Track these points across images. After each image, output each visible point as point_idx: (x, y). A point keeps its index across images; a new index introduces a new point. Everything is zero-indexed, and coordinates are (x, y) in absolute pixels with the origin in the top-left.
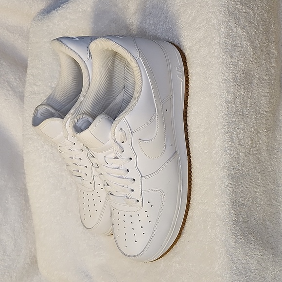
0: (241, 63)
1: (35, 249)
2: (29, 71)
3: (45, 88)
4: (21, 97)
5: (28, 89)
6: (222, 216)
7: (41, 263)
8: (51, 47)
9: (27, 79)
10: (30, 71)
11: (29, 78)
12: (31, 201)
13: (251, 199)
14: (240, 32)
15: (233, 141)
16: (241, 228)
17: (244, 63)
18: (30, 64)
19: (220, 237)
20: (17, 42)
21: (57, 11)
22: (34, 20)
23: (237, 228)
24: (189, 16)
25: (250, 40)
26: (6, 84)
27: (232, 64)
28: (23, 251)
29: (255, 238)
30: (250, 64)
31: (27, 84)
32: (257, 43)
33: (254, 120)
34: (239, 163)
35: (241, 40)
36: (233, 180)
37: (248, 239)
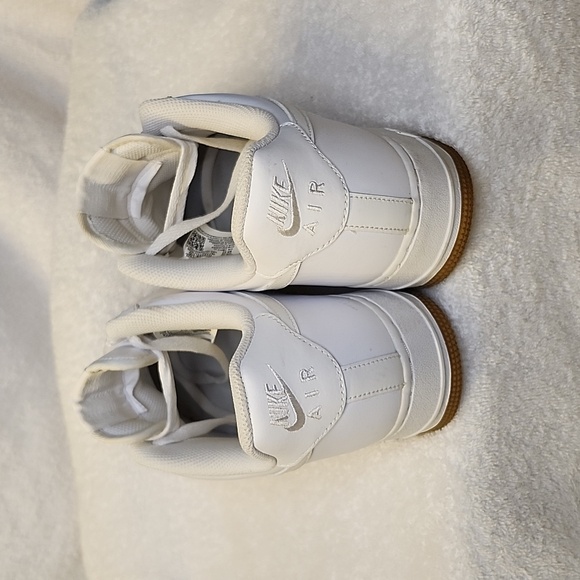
0: (502, 92)
6: (464, 466)
13: (541, 429)
14: (503, 14)
15: (486, 283)
16: (509, 498)
17: (509, 91)
19: (456, 520)
23: (500, 500)
25: (529, 34)
27: (481, 95)
29: (549, 525)
30: (530, 96)
32: (547, 43)
33: (539, 232)
34: (509, 339)
35: (506, 36)
36: (493, 380)
37: (527, 527)
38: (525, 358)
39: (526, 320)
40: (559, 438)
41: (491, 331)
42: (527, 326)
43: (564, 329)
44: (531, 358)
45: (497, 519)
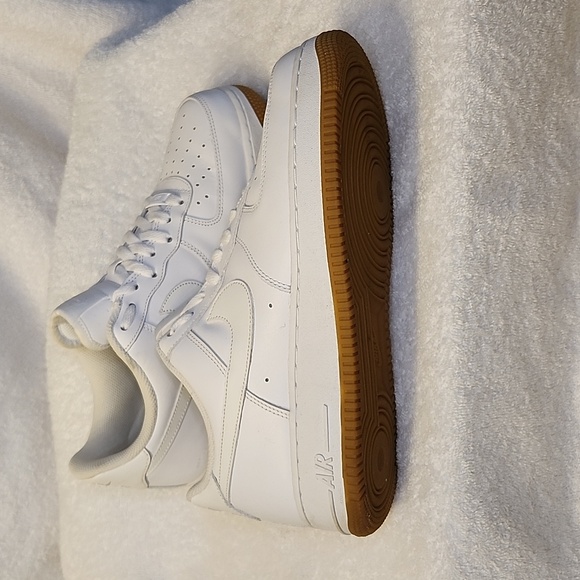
1: (58, 531)
2: (70, 159)
3: (103, 195)
4: (51, 213)
5: (67, 196)
7: (67, 559)
8: (118, 113)
9: (66, 175)
10: (73, 160)
11: (70, 173)
12: (55, 427)
13: (505, 443)
14: (491, 98)
15: (466, 319)
16: (484, 501)
18: (73, 145)
20: (51, 102)
21: (134, 41)
22: (87, 57)
23: (476, 502)
25: (507, 116)
26: (22, 185)
27: (470, 163)
29: (513, 524)
30: (504, 165)
31: (65, 187)
32: (520, 124)
33: (507, 278)
34: (482, 366)
35: (492, 115)
36: (469, 400)
37: (498, 527)
38: (493, 383)
39: (495, 351)
40: (518, 452)
41: (468, 359)
42: (496, 356)
43: (524, 359)
44: (498, 383)
45: (473, 519)
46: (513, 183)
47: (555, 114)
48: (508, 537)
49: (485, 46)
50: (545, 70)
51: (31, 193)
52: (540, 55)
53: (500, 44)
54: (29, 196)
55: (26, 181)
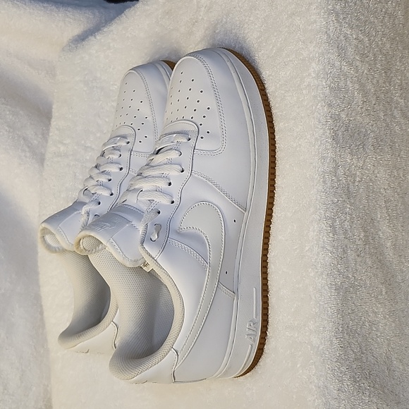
0: (343, 116)
2: (53, 122)
3: (76, 147)
4: (41, 160)
5: (51, 149)
6: (321, 348)
8: (85, 89)
9: (51, 134)
10: (55, 123)
11: (54, 133)
12: (46, 314)
13: (367, 324)
14: (346, 69)
15: (335, 232)
16: (349, 368)
17: (347, 115)
18: (55, 113)
19: (316, 381)
21: (95, 36)
22: (63, 50)
24: (274, 47)
25: (359, 81)
26: (22, 142)
28: (34, 388)
29: (372, 385)
30: (359, 118)
31: (50, 142)
32: (369, 86)
34: (348, 267)
35: (346, 82)
36: (338, 293)
37: (360, 386)
38: (357, 279)
39: (358, 256)
40: (377, 330)
41: (338, 263)
42: (359, 259)
43: (380, 261)
44: (361, 280)
45: (341, 381)
46: (366, 131)
47: (400, 77)
48: (368, 394)
49: (341, 30)
50: (388, 46)
51: (29, 147)
52: (384, 35)
53: (352, 28)
54: (27, 150)
55: (24, 139)
